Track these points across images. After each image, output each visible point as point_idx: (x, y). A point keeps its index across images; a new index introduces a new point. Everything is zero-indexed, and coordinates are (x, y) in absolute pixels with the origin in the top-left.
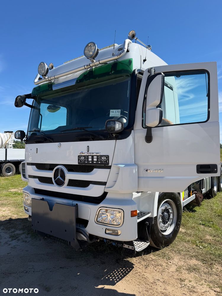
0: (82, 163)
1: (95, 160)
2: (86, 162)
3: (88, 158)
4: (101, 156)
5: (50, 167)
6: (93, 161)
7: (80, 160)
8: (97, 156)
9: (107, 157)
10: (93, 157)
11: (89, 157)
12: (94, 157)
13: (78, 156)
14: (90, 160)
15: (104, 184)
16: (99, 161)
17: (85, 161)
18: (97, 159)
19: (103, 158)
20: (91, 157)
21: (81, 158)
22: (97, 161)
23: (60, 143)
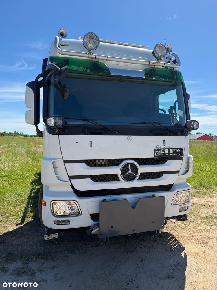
0: (158, 156)
1: (171, 152)
2: (163, 155)
3: (164, 151)
4: (176, 149)
5: (114, 163)
6: (169, 153)
7: (156, 153)
8: (173, 149)
9: (181, 149)
10: (169, 150)
11: (166, 150)
12: (171, 150)
13: (155, 149)
14: (167, 152)
15: (177, 172)
16: (175, 154)
17: (161, 154)
18: (173, 151)
19: (178, 151)
20: (167, 150)
21: (158, 151)
22: (173, 153)
23: (131, 137)
